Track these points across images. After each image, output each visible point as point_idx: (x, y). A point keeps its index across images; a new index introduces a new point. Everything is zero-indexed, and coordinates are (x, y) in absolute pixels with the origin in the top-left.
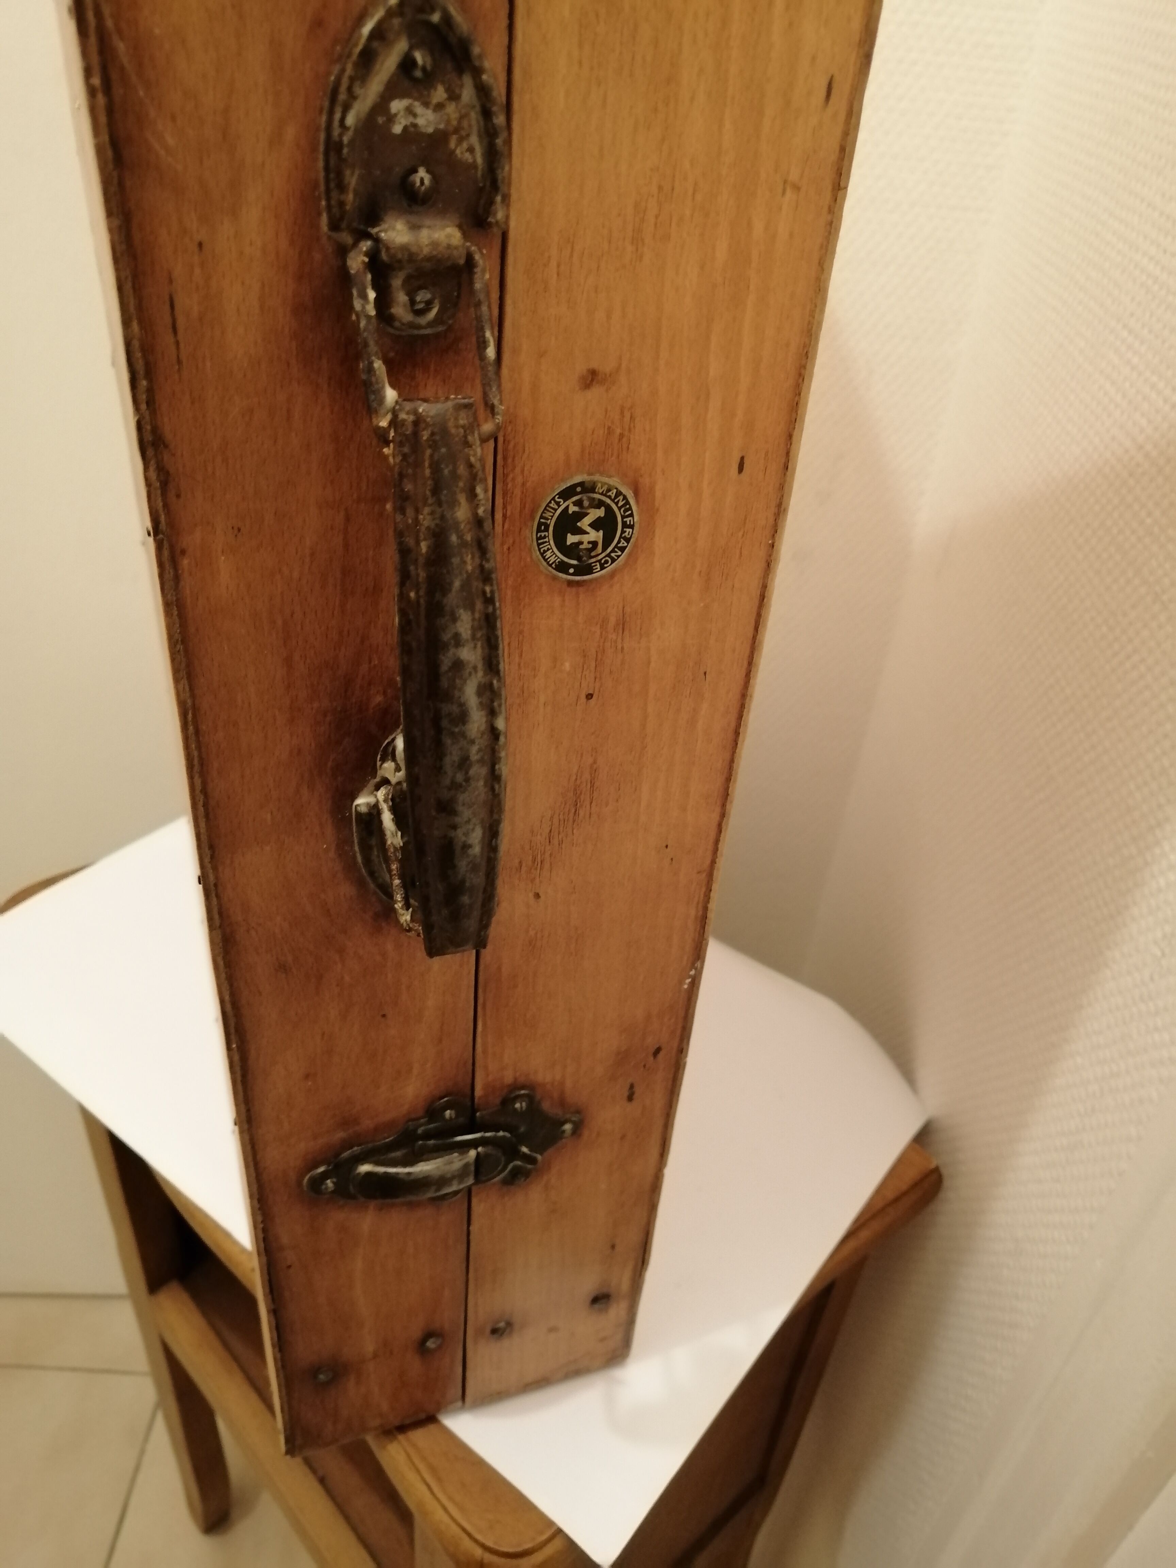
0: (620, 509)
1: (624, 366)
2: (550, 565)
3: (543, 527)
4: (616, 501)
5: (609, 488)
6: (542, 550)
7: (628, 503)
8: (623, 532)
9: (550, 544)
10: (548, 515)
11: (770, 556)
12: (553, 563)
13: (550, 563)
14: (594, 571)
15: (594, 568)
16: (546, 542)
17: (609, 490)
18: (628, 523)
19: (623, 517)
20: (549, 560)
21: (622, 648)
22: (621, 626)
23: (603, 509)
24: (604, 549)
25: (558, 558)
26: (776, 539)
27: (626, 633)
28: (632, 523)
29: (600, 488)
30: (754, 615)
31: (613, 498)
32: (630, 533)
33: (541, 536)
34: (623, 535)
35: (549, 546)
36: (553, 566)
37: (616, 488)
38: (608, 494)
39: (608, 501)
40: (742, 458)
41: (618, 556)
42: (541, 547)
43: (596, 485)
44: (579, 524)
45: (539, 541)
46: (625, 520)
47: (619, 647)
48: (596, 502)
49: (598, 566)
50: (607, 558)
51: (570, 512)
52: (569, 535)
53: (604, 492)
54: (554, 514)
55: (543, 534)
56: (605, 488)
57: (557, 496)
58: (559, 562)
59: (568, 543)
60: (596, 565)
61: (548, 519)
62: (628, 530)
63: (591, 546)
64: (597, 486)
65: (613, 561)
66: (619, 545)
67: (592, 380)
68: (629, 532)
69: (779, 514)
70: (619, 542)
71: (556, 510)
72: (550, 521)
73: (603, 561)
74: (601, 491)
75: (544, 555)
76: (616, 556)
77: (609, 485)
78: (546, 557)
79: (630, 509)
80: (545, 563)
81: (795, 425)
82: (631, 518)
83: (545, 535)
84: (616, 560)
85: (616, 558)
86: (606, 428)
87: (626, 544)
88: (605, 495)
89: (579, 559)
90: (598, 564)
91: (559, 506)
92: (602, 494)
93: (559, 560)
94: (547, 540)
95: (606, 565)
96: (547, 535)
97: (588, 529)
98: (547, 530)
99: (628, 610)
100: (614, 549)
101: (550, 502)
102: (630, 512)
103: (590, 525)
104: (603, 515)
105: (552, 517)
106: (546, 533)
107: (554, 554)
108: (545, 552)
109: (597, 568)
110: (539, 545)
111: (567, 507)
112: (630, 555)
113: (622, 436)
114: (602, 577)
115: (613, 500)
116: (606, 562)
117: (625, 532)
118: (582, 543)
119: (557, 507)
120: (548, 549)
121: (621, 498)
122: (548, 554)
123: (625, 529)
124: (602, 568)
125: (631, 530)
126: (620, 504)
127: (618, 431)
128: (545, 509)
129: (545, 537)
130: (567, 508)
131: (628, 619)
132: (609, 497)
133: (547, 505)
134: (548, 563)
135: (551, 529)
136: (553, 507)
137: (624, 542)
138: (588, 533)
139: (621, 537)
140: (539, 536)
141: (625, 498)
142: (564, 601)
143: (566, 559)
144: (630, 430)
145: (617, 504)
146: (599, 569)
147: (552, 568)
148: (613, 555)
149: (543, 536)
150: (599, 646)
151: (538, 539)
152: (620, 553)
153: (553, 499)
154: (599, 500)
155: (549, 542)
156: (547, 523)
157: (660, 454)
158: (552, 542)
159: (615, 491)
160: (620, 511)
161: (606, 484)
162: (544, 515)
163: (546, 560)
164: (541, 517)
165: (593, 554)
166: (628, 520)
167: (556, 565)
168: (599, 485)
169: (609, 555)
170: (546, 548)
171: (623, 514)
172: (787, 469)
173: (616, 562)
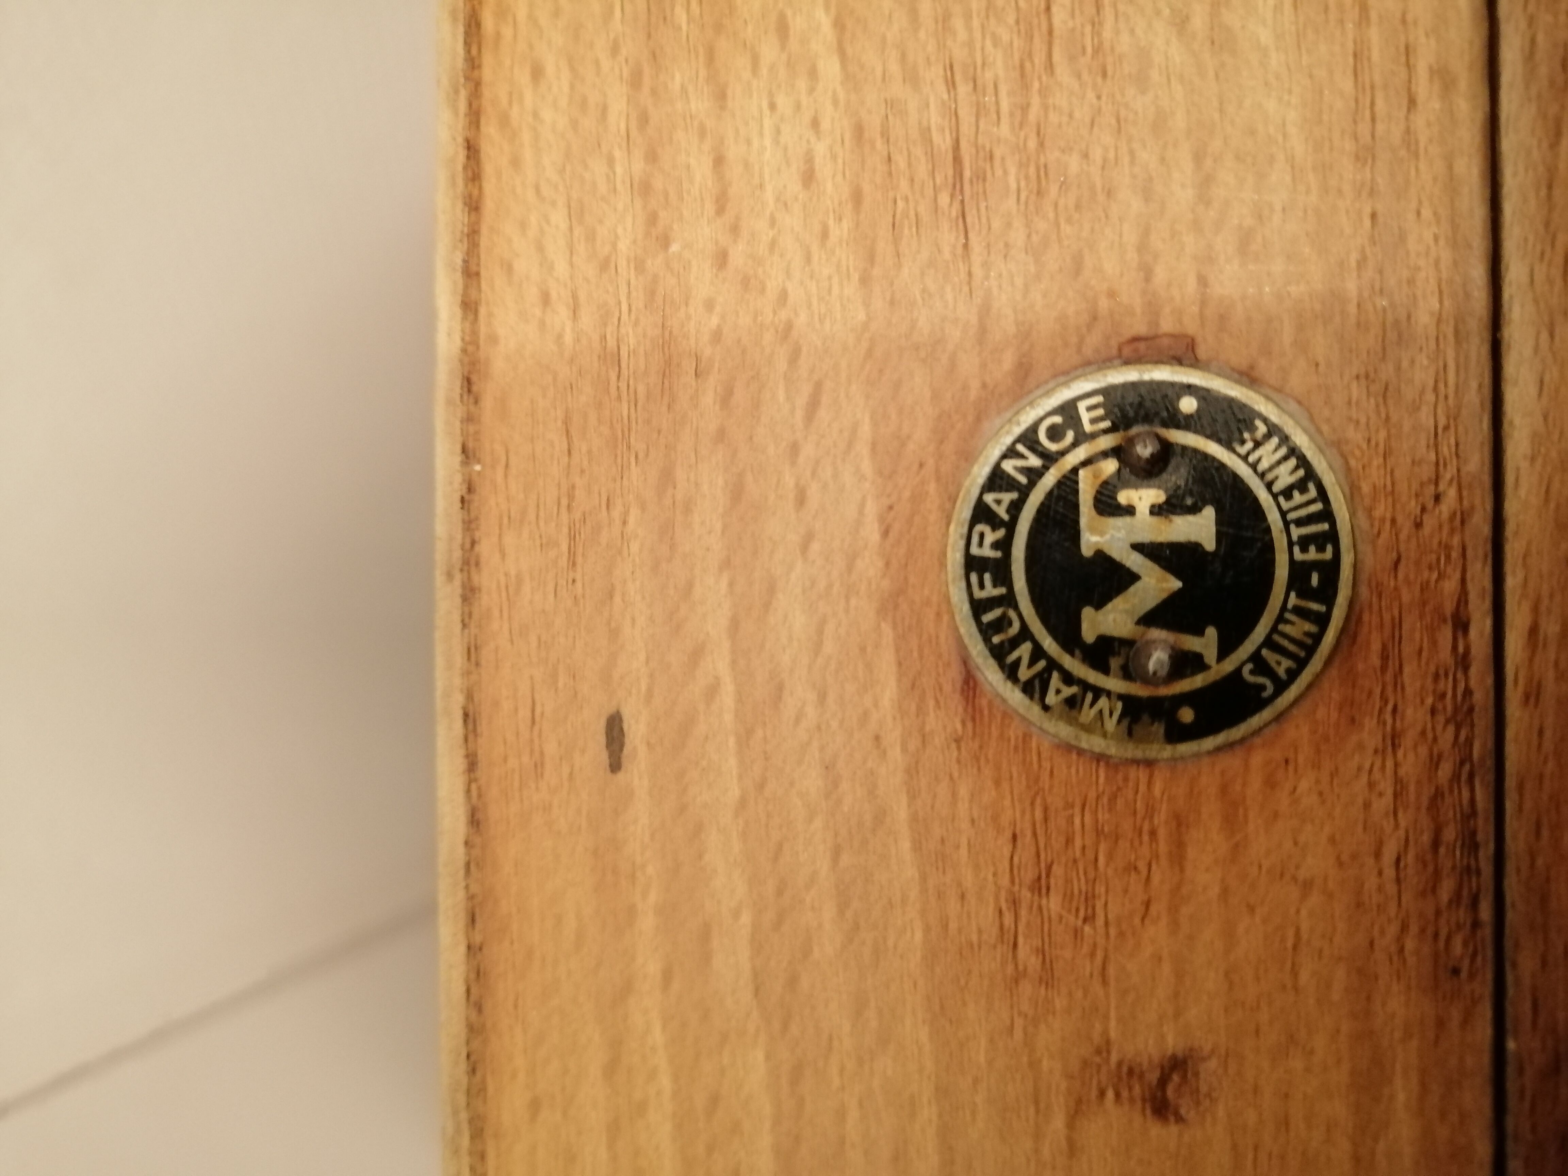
0: (1025, 634)
1: (1058, 1122)
2: (1273, 430)
3: (1315, 580)
4: (1042, 664)
5: (1074, 713)
6: (1313, 492)
7: (999, 653)
8: (1005, 545)
9: (1283, 514)
10: (1298, 628)
11: (469, 419)
12: (1268, 436)
13: (1275, 440)
14: (1099, 399)
15: (1100, 412)
16: (1300, 522)
17: (1072, 703)
18: (987, 577)
19: (1009, 600)
20: (1283, 451)
21: (951, 84)
22: (967, 174)
23: (1089, 635)
24: (1069, 482)
25: (1245, 458)
26: (458, 478)
27: (943, 142)
28: (974, 578)
29: (1106, 713)
30: (489, 205)
31: (1055, 675)
32: (975, 539)
33: (1321, 549)
34: (1001, 533)
35: (1285, 505)
36: (1262, 429)
37: (1046, 708)
38: (1074, 689)
39: (1069, 663)
40: (615, 766)
41: (1011, 453)
42: (1318, 507)
43: (1125, 723)
44: (1176, 584)
45: (1326, 526)
46: (1002, 591)
47: (963, 89)
48: (1115, 663)
49: (1085, 417)
50: (1053, 447)
51: (1211, 632)
52: (1210, 545)
53: (1089, 696)
54: (1274, 629)
55: (1312, 554)
56: (1088, 714)
57: (1265, 694)
58: (1243, 442)
59: (1209, 512)
60: (1093, 421)
61: (1299, 611)
62: (987, 552)
63: (1124, 497)
64: (1119, 721)
65: (1029, 438)
66: (1014, 495)
67: (1163, 1082)
68: (981, 544)
69: (466, 563)
70: (1016, 508)
71: (1268, 643)
72: (1290, 605)
73: (1070, 436)
74: (1103, 702)
75: (1301, 473)
76: (1022, 456)
77: (1073, 722)
78: (1293, 462)
79: (986, 631)
80: (1301, 440)
81: (468, 854)
82: (978, 594)
83: (1304, 550)
84: (1019, 440)
85: (1020, 448)
86: (1100, 921)
87: (989, 498)
88: (1086, 686)
89: (1166, 451)
90: (1088, 428)
91: (1256, 658)
92: (1098, 692)
93: (1243, 450)
94: (1296, 532)
95: (1057, 419)
96: (1296, 549)
97: (1135, 561)
98: (1299, 571)
99: (949, 238)
100: (1032, 484)
101: (1293, 675)
102: (987, 618)
103: (1133, 577)
104: (1087, 612)
105: (1281, 619)
106: (1298, 555)
107: (1262, 476)
108: (1301, 485)
109: (1090, 409)
110: (1327, 515)
111: (1224, 652)
112: (968, 457)
113: (1041, 886)
114: (1068, 375)
115: (1053, 665)
116: (1055, 433)
117: (996, 545)
118: (1157, 510)
119: (1265, 652)
120: (1287, 493)
121: (1024, 674)
122: (1285, 475)
123: (998, 554)
124: (1068, 410)
125: (975, 550)
126: (1024, 650)
127: (1054, 903)
128: (1311, 650)
129: (1305, 543)
130: (1225, 650)
131: (944, 199)
132: (1068, 678)
133: (1302, 664)
134: (1285, 439)
135: (1282, 572)
136: (1278, 657)
137: (994, 506)
138: (1138, 547)
139: (1011, 527)
140: (1329, 548)
141: (1011, 672)
142: (1203, 281)
143: (1214, 449)
144: (1015, 903)
145: (1038, 652)
146: (1082, 406)
147: (1265, 420)
148: (1034, 461)
149: (1312, 548)
150: (1044, 92)
151: (1332, 536)
152: (1008, 466)
153: (1281, 687)
154: (1105, 670)
155: (1286, 524)
156: (1299, 596)
157: (901, 812)
158: (1273, 517)
159: (1051, 698)
160: (1024, 626)
161: (1088, 729)
162: (1312, 628)
163: (1293, 452)
164: (1323, 621)
165: (1110, 466)
166: (991, 591)
167: (1252, 429)
168: (1111, 724)
169: (1049, 459)
170: (1298, 498)
171: (1012, 614)
172: (466, 715)
173: (1018, 431)
